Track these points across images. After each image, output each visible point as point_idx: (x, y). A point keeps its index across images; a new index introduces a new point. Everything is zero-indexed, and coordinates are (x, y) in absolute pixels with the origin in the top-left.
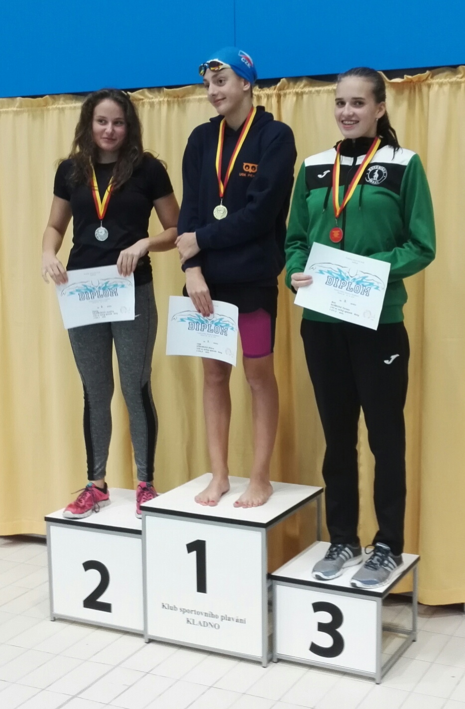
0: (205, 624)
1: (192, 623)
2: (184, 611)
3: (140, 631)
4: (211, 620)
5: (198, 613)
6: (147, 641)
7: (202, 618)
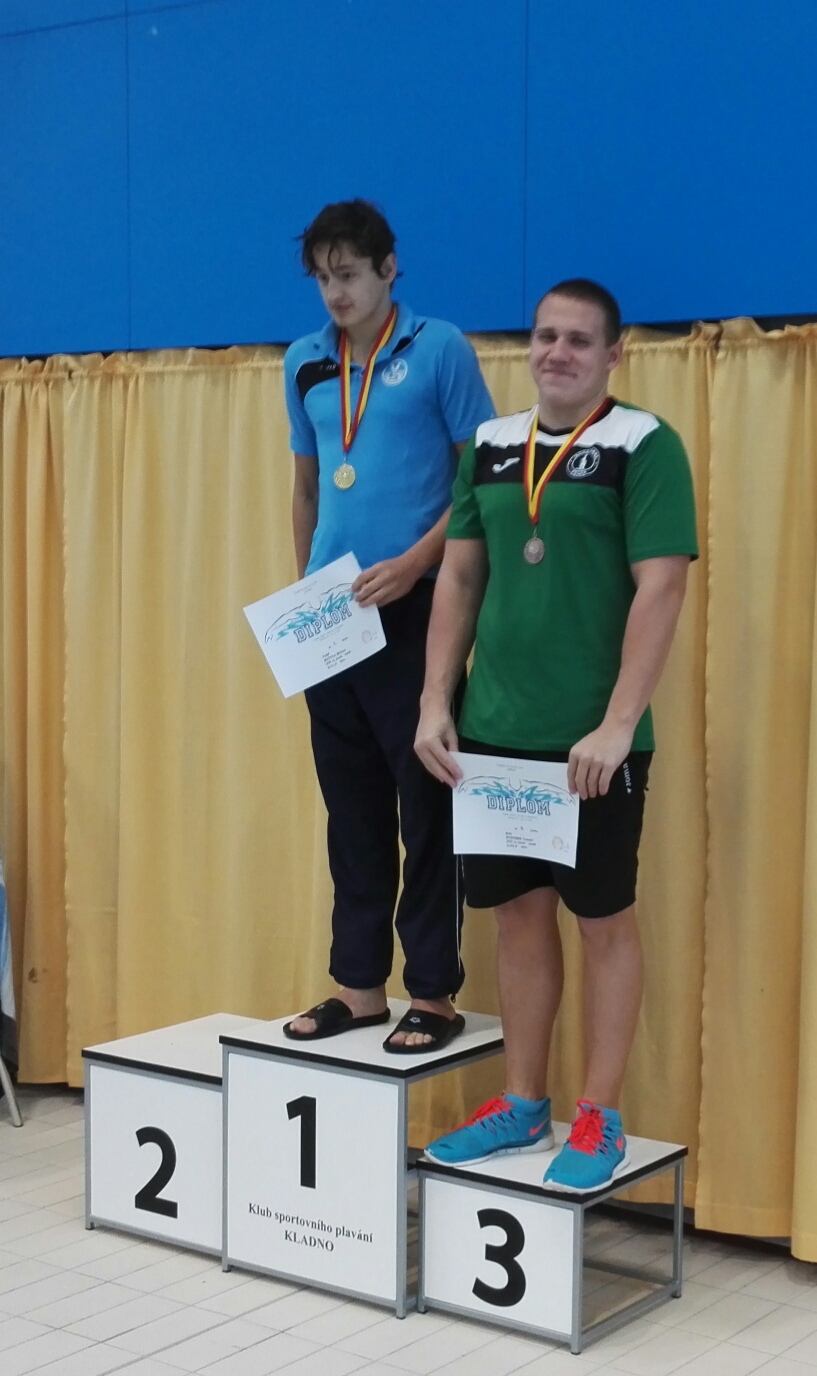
0: (312, 1242)
1: (293, 1238)
2: (281, 1218)
3: (218, 1251)
4: (322, 1235)
5: (302, 1223)
6: (226, 1269)
7: (309, 1232)
